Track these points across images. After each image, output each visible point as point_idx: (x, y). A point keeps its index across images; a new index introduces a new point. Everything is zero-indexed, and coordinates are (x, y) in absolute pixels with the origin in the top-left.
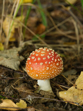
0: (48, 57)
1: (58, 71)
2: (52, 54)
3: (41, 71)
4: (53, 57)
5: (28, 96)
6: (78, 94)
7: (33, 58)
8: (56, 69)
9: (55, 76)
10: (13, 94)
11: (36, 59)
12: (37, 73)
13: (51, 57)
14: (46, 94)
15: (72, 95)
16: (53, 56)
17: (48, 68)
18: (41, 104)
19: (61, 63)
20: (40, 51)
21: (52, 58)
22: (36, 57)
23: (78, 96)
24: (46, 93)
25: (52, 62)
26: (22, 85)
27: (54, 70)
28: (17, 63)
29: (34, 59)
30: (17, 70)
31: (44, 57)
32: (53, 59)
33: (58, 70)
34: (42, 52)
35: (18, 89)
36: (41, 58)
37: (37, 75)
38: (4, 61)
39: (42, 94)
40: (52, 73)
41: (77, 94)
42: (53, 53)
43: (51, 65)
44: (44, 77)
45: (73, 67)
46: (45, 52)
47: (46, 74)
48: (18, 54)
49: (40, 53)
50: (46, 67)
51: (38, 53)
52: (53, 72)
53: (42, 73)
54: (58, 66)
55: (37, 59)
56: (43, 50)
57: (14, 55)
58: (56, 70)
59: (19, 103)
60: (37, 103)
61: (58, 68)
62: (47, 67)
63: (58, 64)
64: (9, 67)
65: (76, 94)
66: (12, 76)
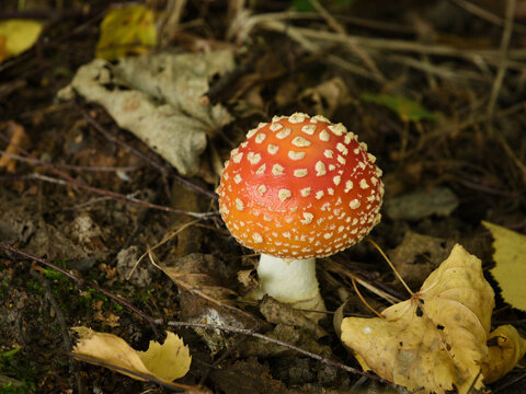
0: (319, 168)
1: (354, 232)
2: (336, 153)
3: (278, 225)
4: (341, 172)
5: (206, 312)
6: (421, 344)
7: (254, 159)
8: (346, 225)
9: (333, 250)
10: (149, 282)
11: (264, 167)
12: (259, 231)
13: (332, 167)
14: (283, 318)
15: (394, 344)
16: (342, 167)
17: (308, 217)
18: (255, 365)
19: (371, 199)
20: (287, 132)
21: (335, 173)
22: (268, 160)
23: (419, 358)
24: (287, 314)
25: (331, 191)
26: (190, 262)
27: (333, 228)
28: (192, 142)
29: (257, 167)
30: (189, 172)
31: (298, 165)
32: (337, 180)
33: (352, 228)
34: (294, 142)
35: (171, 273)
36: (289, 166)
37: (258, 239)
38: (141, 118)
39: (267, 316)
40: (322, 239)
41: (414, 343)
42: (345, 152)
43: (326, 206)
44: (286, 251)
45: (447, 177)
46: (307, 144)
47: (297, 238)
48: (206, 98)
49: (285, 145)
50: (299, 212)
51: (276, 143)
52: (327, 236)
53: (280, 234)
54: (354, 213)
55: (269, 168)
56: (304, 129)
57: (191, 92)
58: (341, 229)
59: (162, 343)
60: (238, 355)
61: (355, 222)
62: (308, 211)
63: (354, 204)
64: (155, 147)
65: (410, 341)
66: (167, 188)
